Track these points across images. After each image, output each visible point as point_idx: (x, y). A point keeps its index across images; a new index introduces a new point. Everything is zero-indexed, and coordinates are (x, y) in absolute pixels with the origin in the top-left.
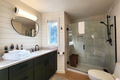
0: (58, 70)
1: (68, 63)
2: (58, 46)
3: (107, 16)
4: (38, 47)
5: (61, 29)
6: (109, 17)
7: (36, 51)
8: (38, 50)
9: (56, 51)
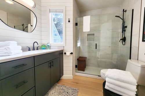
0: (64, 76)
1: (76, 66)
2: (64, 45)
3: (124, 10)
4: (38, 44)
5: (69, 21)
6: (125, 11)
7: (35, 50)
8: (37, 49)
9: (62, 51)
